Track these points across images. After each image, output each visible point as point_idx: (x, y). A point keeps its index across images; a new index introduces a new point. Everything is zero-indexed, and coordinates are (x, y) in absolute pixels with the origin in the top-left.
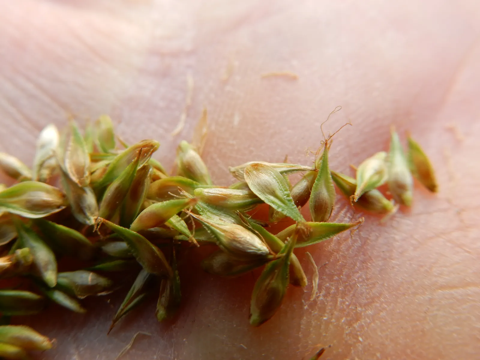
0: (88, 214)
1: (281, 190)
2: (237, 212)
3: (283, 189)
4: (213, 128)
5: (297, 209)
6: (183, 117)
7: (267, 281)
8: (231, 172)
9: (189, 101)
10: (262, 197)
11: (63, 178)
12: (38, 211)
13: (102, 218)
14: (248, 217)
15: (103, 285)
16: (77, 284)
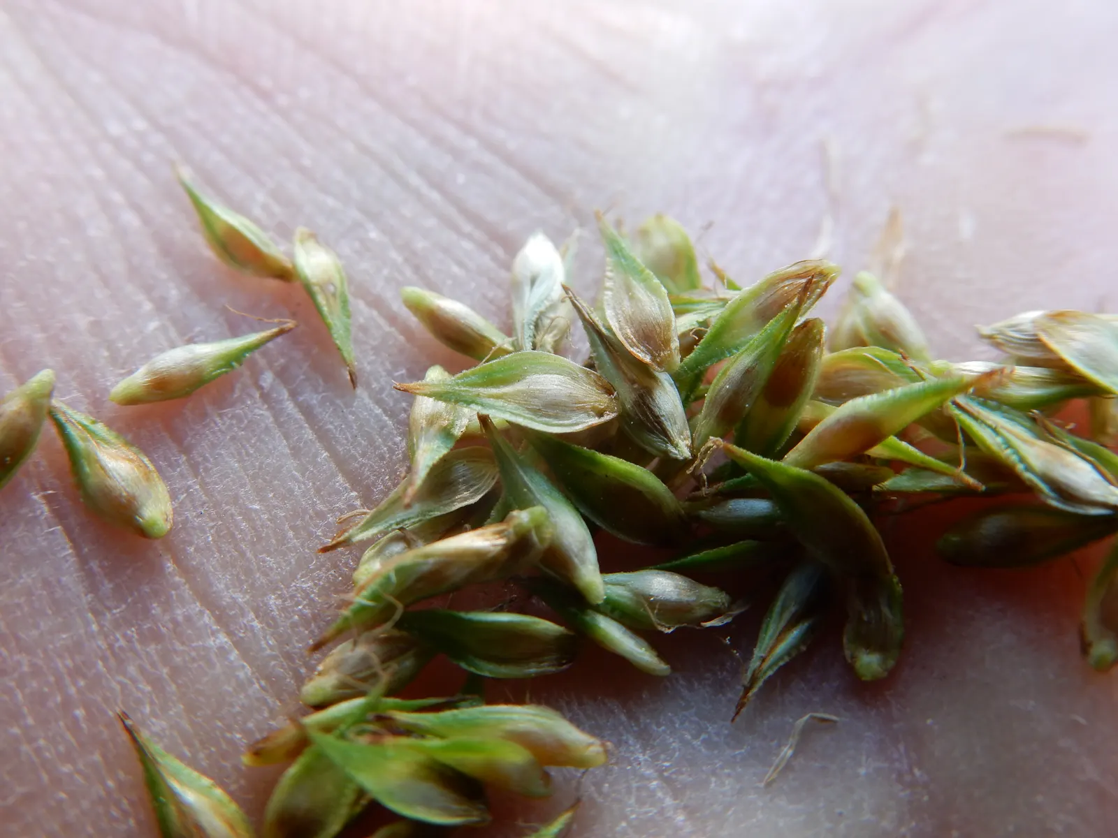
0: (673, 433)
2: (1034, 413)
6: (827, 224)
8: (982, 337)
9: (836, 188)
11: (602, 350)
12: (556, 417)
13: (719, 439)
14: (1062, 426)
15: (712, 604)
16: (652, 599)
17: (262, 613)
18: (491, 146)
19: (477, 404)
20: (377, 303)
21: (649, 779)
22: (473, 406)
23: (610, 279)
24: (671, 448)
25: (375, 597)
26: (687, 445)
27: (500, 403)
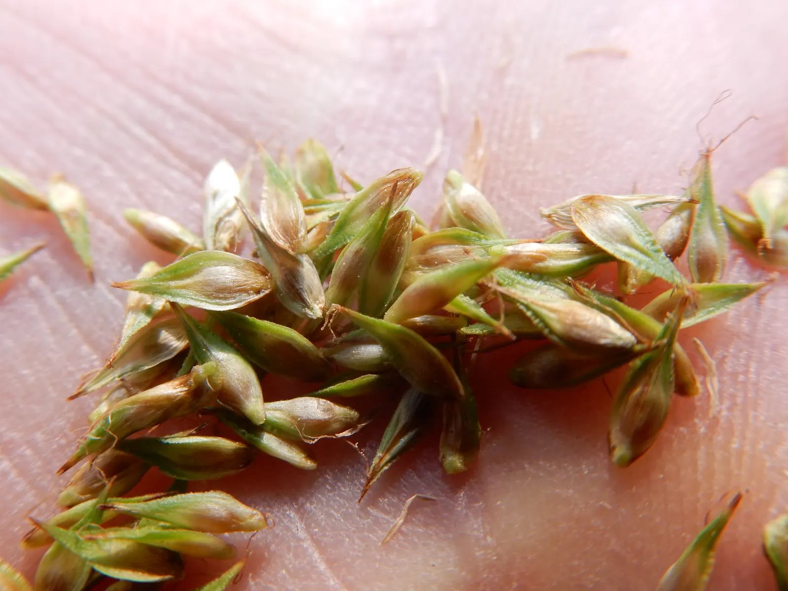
0: (309, 300)
1: (640, 235)
2: (568, 279)
3: (643, 233)
4: (494, 147)
5: (671, 263)
6: (439, 135)
7: (638, 390)
8: (543, 216)
9: (445, 109)
10: (609, 248)
11: (261, 244)
12: (225, 298)
13: (338, 305)
14: (587, 287)
15: (343, 420)
16: (299, 419)
17: (32, 444)
18: (190, 99)
19: (167, 294)
20: (110, 221)
21: (303, 540)
22: (165, 296)
23: (266, 191)
24: (308, 311)
25: (101, 433)
26: (321, 308)
27: (184, 291)
